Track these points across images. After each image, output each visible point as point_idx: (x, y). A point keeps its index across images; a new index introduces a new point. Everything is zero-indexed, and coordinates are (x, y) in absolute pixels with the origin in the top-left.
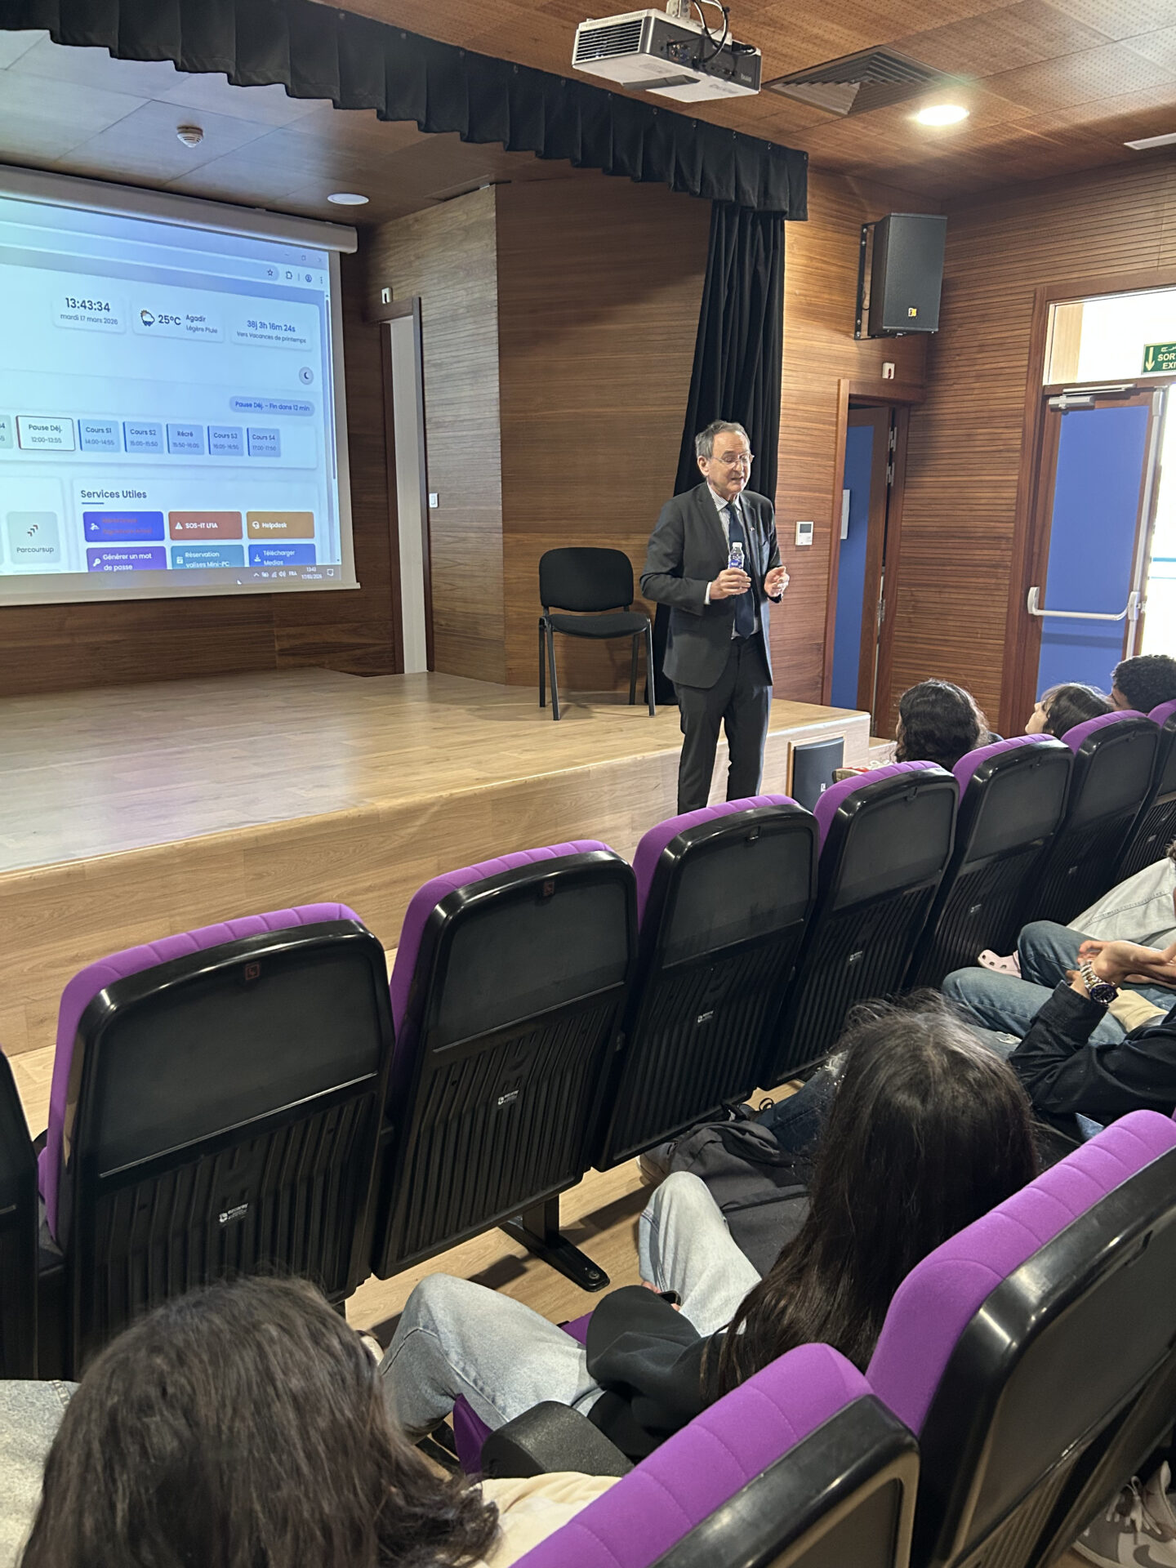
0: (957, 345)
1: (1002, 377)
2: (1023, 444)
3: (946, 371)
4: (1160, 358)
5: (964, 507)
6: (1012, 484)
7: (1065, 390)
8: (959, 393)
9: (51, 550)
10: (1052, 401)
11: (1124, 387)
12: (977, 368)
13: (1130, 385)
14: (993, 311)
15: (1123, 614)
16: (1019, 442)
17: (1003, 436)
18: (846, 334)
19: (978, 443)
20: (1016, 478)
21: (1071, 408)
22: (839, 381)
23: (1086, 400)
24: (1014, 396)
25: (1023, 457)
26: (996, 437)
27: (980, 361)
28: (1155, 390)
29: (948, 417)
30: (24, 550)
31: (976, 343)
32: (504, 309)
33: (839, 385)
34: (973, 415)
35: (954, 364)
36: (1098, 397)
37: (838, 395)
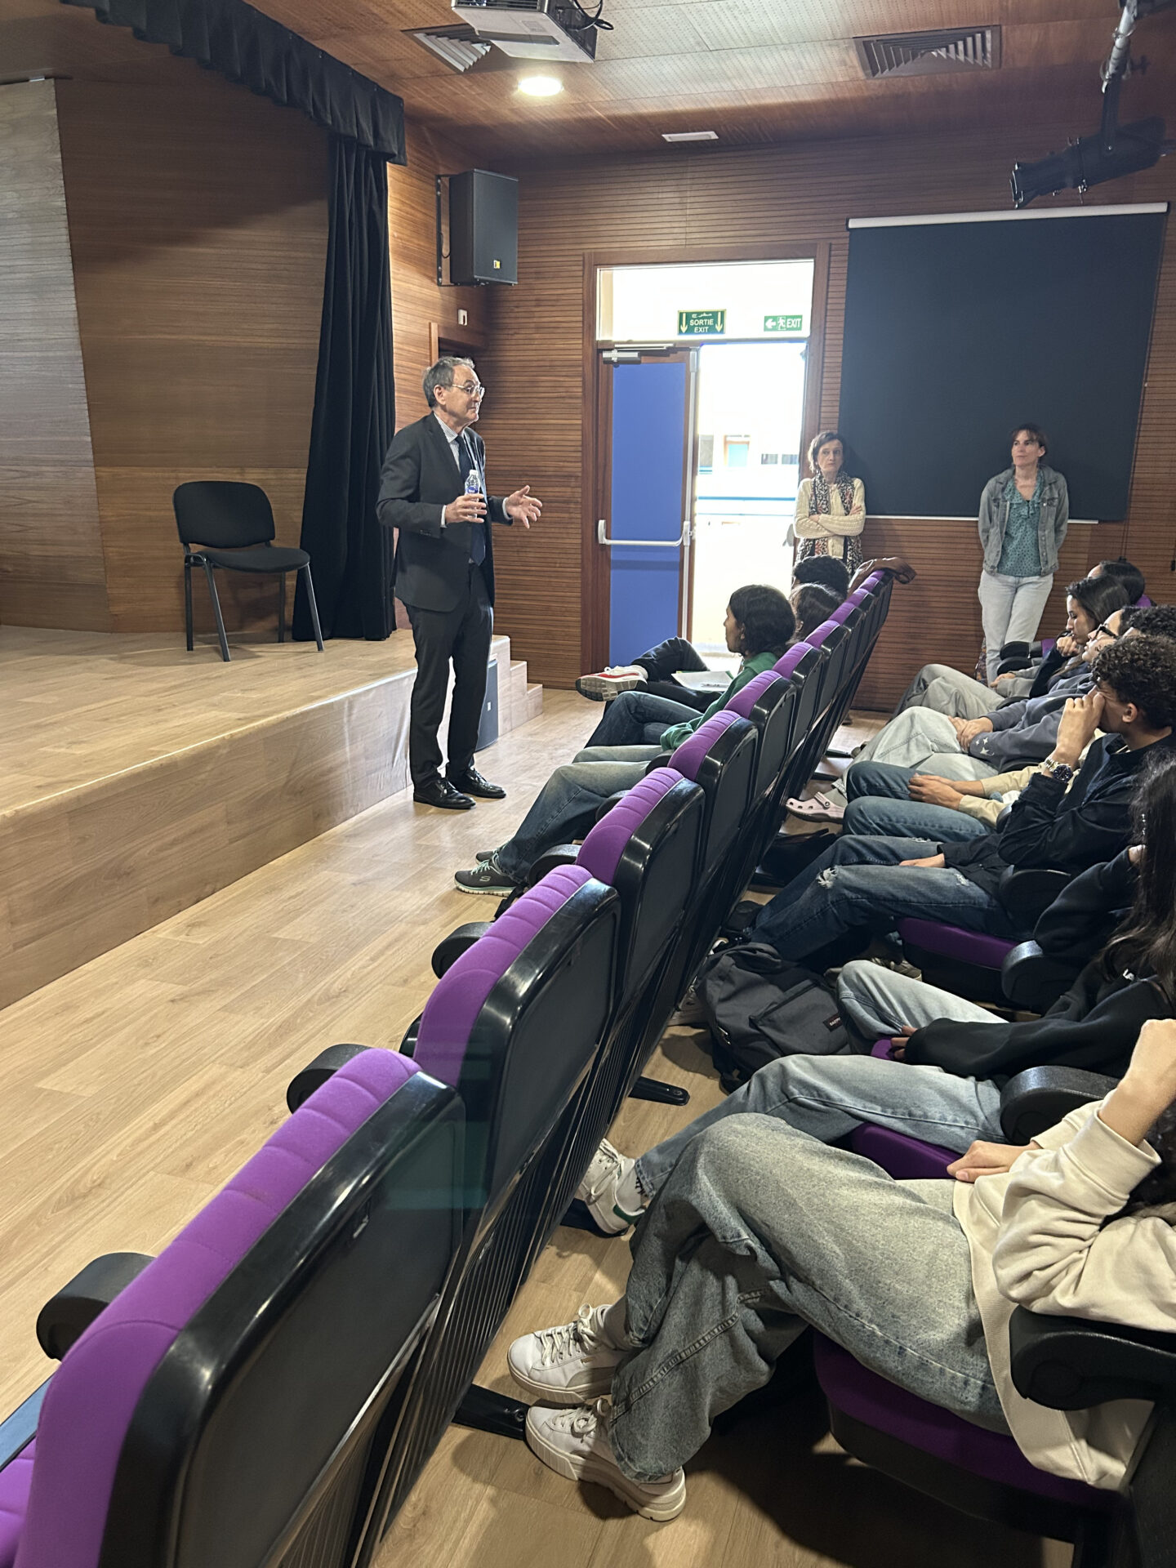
0: (515, 298)
1: (559, 331)
2: (583, 392)
3: (508, 321)
4: (692, 323)
5: (534, 448)
6: (576, 427)
7: (616, 346)
8: (521, 342)
10: (606, 355)
11: (665, 346)
12: (535, 320)
13: (671, 345)
14: (547, 269)
15: (680, 541)
16: (580, 390)
17: (567, 384)
18: (431, 279)
19: (541, 389)
20: (580, 422)
21: (621, 362)
22: (430, 324)
23: (635, 355)
24: (573, 349)
25: (584, 402)
26: (557, 384)
27: (537, 314)
28: (690, 350)
29: (512, 364)
31: (534, 298)
33: (430, 328)
34: (535, 364)
35: (513, 315)
36: (644, 353)
37: (430, 337)
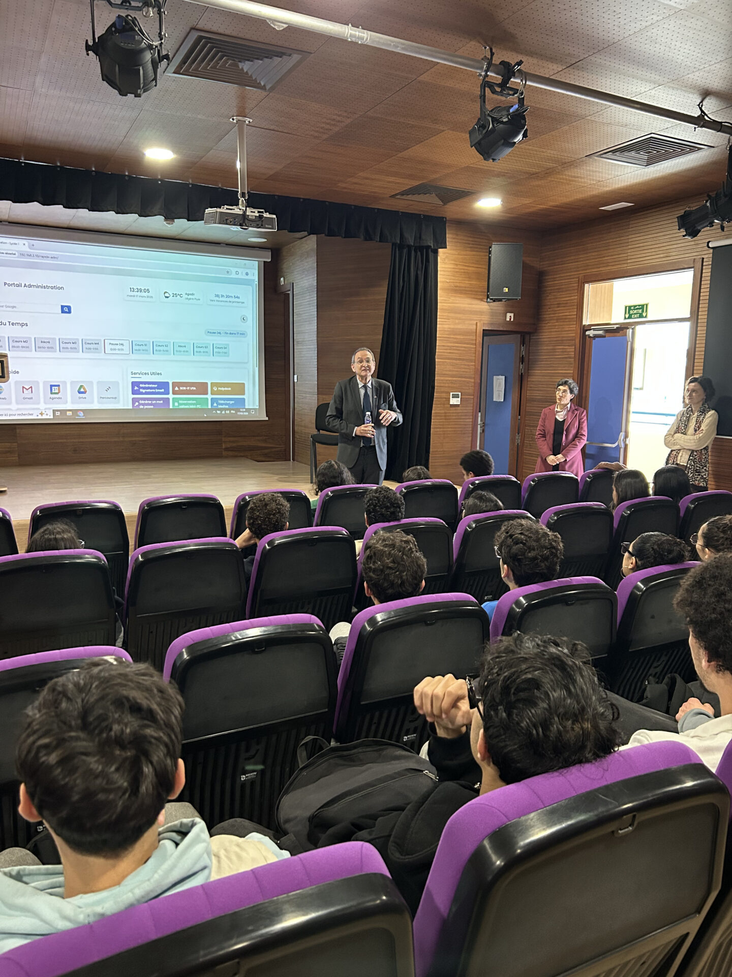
0: (549, 303)
1: (567, 320)
2: (575, 354)
3: (545, 316)
4: (631, 312)
5: (551, 386)
6: (570, 375)
7: (592, 327)
8: (550, 327)
9: (116, 398)
10: (587, 333)
11: (615, 327)
12: (557, 315)
13: (618, 326)
14: (563, 286)
15: (616, 444)
16: (573, 353)
17: (568, 350)
19: (557, 353)
20: (572, 372)
21: (596, 336)
22: (477, 323)
23: (601, 332)
24: (571, 331)
25: (575, 360)
26: (564, 350)
27: (558, 312)
28: (628, 328)
29: (545, 340)
30: (103, 398)
31: (556, 303)
32: (320, 290)
33: (476, 325)
34: (555, 339)
35: (547, 313)
36: (607, 331)
37: (476, 329)
